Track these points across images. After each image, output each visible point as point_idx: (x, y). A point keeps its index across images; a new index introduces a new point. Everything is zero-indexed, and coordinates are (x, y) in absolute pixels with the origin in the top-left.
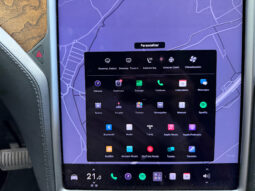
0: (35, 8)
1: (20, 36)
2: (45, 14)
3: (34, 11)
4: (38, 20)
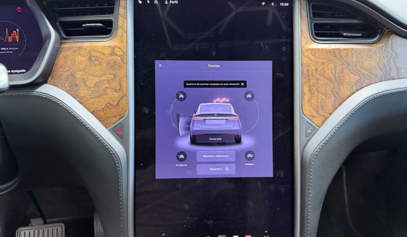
0: (116, 91)
1: (101, 113)
2: (125, 96)
3: (115, 93)
4: (119, 101)
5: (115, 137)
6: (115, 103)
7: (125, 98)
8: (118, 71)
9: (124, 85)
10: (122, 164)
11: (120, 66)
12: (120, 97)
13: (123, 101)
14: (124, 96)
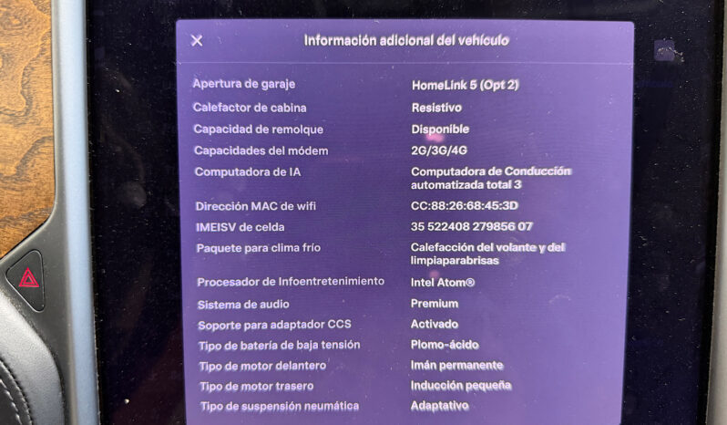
0: (14, 119)
2: (53, 139)
3: (10, 130)
4: (24, 161)
5: (15, 301)
6: (12, 170)
7: (45, 149)
8: (17, 40)
9: (42, 96)
10: (35, 415)
11: (25, 21)
12: (27, 145)
13: (41, 163)
14: (42, 141)
